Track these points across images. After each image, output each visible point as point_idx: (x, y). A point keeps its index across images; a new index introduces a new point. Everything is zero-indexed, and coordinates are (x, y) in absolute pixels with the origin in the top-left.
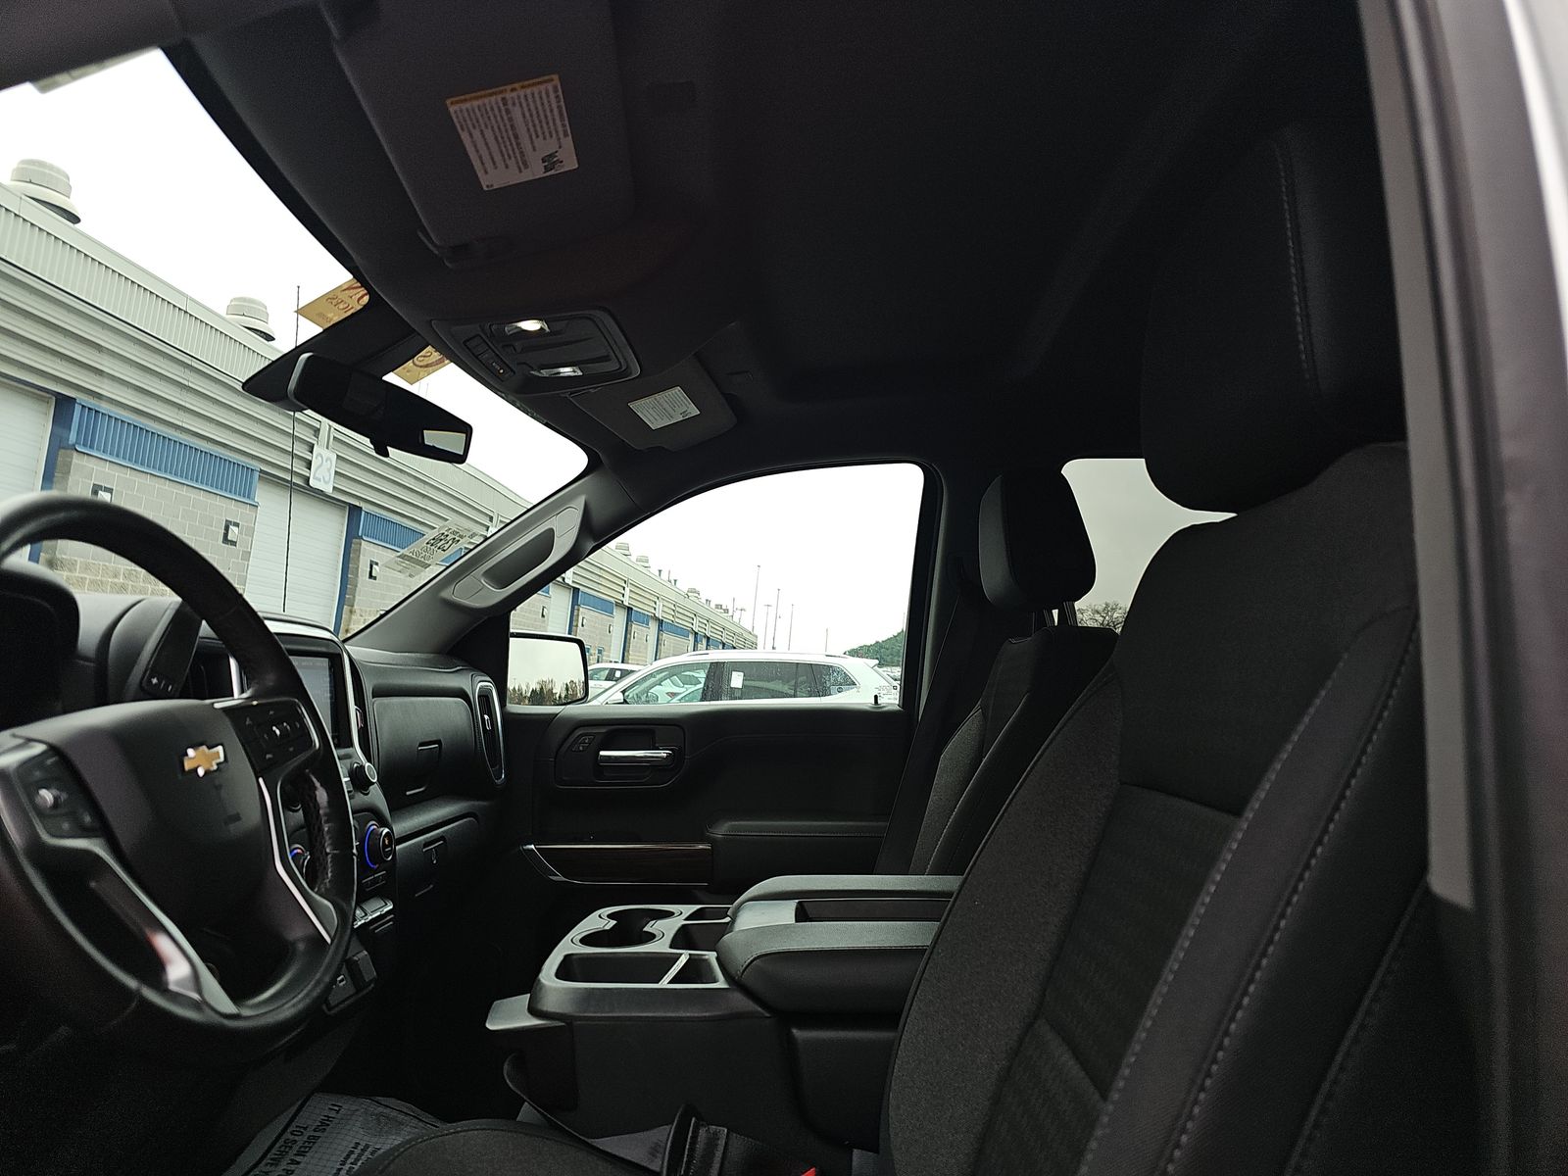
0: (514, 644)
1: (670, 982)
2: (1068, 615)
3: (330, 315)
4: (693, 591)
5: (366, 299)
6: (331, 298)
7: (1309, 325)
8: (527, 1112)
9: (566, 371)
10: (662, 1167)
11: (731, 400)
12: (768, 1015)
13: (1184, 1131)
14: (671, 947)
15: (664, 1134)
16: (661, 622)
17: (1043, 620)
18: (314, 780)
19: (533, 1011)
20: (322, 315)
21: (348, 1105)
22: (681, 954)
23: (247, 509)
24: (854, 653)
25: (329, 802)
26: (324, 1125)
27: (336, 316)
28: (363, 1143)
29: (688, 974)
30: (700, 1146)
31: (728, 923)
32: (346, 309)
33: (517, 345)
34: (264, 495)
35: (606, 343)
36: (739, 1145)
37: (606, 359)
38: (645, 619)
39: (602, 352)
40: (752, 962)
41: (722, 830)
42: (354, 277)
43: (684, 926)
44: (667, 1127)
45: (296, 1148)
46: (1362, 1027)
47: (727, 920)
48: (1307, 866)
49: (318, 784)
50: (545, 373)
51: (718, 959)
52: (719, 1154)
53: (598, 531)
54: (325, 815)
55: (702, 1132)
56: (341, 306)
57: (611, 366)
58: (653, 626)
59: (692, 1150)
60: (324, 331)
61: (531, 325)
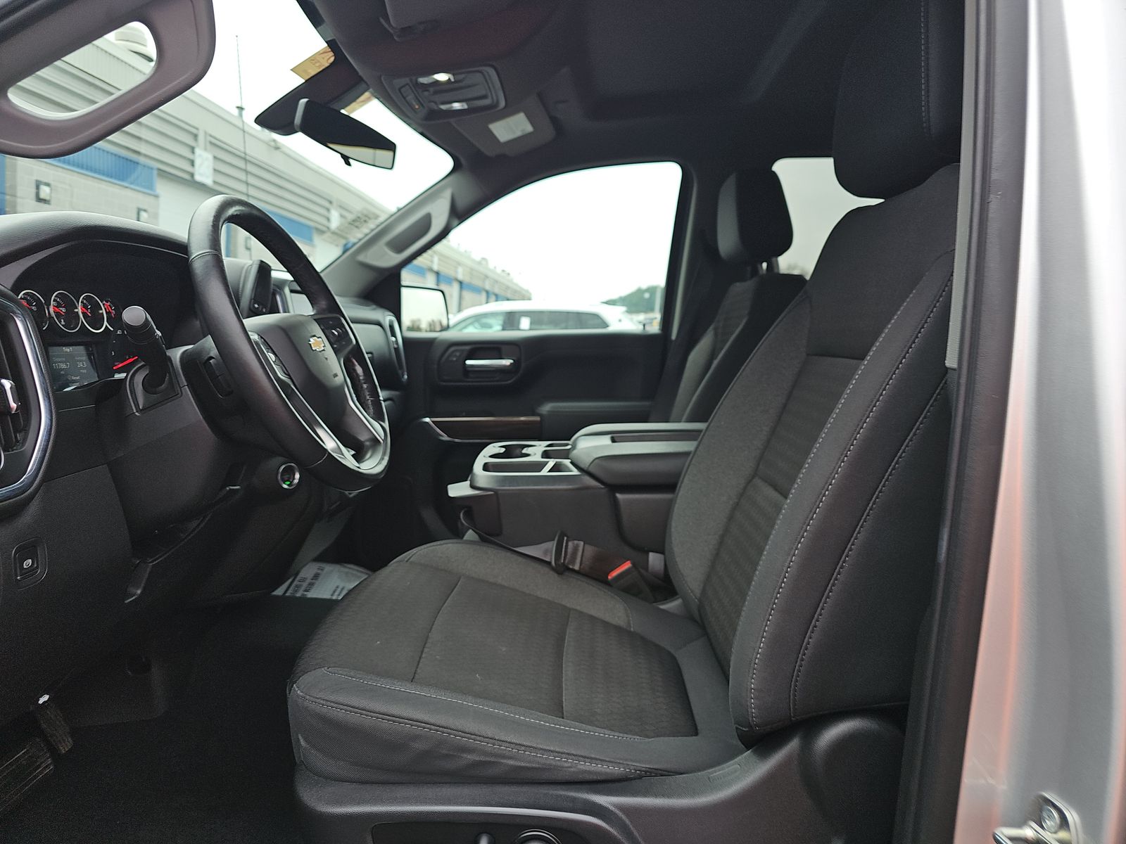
0: (404, 291)
1: (549, 471)
2: (772, 266)
3: (310, 71)
4: (483, 259)
5: (332, 59)
6: (312, 60)
7: (928, 96)
8: (470, 535)
9: (457, 106)
10: (551, 559)
11: (554, 121)
12: (603, 487)
13: (834, 478)
14: (542, 458)
15: (552, 545)
16: (461, 283)
17: (755, 271)
18: (354, 361)
19: (473, 487)
20: (305, 71)
21: (328, 568)
22: (548, 462)
23: (151, 199)
24: (608, 303)
25: (364, 372)
26: (316, 576)
27: (313, 72)
28: (341, 587)
29: (556, 468)
30: (570, 550)
31: (570, 449)
32: (320, 66)
33: (432, 90)
34: (162, 188)
35: (487, 87)
36: (590, 551)
37: (484, 97)
38: (450, 280)
39: (483, 92)
40: (594, 460)
41: (547, 408)
42: (328, 45)
43: (545, 451)
44: (553, 542)
45: (303, 588)
46: (915, 434)
47: (569, 447)
48: (898, 368)
49: (356, 363)
50: (443, 107)
51: (572, 463)
52: (580, 554)
53: (460, 214)
54: (363, 380)
55: (570, 544)
56: (317, 65)
57: (487, 102)
58: (456, 286)
59: (566, 552)
60: (306, 81)
61: (442, 77)
